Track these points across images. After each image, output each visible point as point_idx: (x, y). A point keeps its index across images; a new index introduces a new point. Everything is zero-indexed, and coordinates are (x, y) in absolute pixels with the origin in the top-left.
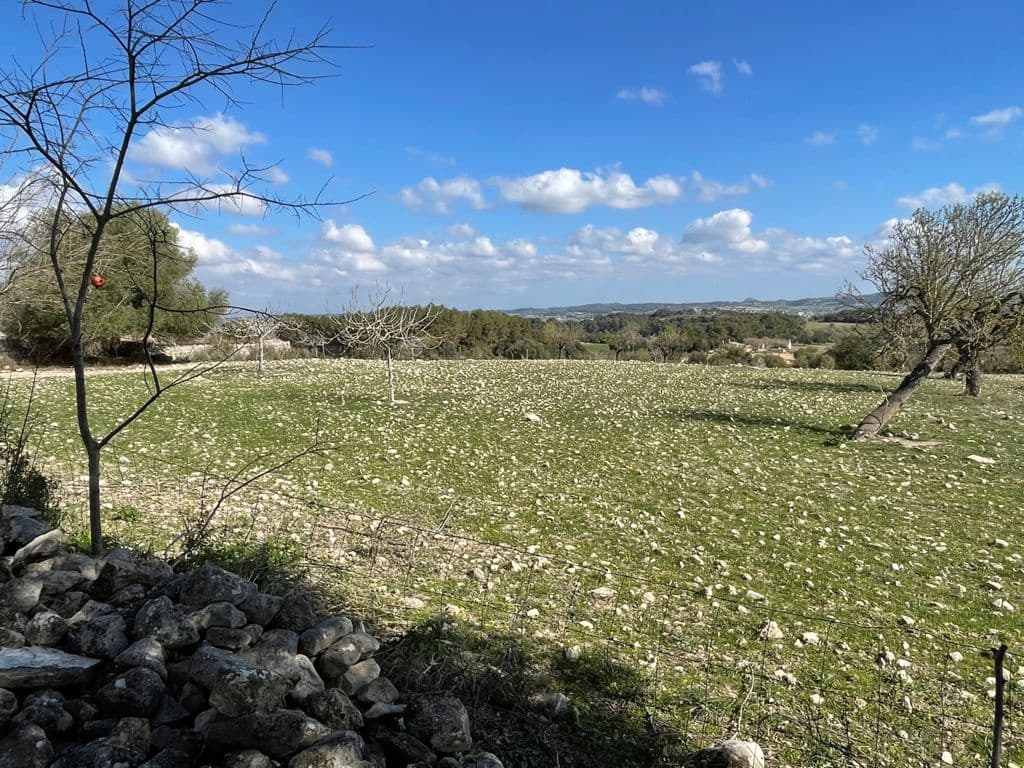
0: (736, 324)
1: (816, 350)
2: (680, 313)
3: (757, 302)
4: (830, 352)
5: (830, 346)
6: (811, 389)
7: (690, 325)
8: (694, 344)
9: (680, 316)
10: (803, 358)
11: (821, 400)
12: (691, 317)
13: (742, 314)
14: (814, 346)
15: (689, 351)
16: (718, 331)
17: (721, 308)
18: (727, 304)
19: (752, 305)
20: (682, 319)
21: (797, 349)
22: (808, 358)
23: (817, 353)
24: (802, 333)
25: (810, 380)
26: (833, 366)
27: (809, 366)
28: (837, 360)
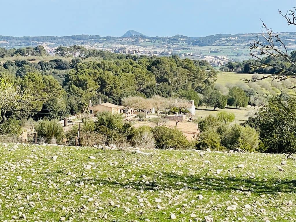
0: (111, 74)
1: (230, 118)
2: (20, 52)
3: (143, 37)
4: (252, 122)
5: (252, 111)
7: (37, 73)
8: (44, 106)
9: (21, 58)
10: (211, 132)
12: (38, 59)
13: (120, 58)
14: (228, 111)
15: (36, 118)
16: (82, 84)
17: (87, 47)
18: (96, 39)
19: (136, 42)
20: (23, 62)
21: (204, 115)
22: (219, 131)
23: (233, 124)
24: (211, 90)
25: (219, 171)
26: (257, 146)
27: (218, 145)
28: (262, 136)
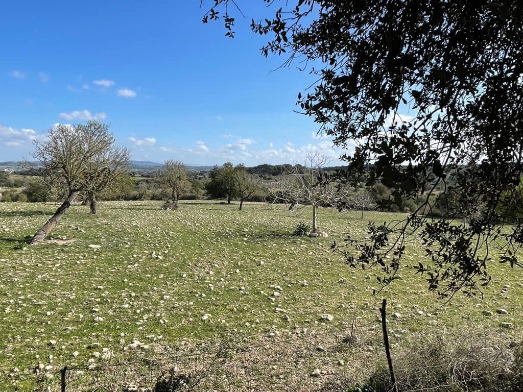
1: (16, 191)
4: (24, 192)
5: (24, 188)
6: (9, 216)
10: (7, 196)
11: (15, 222)
14: (15, 188)
21: (4, 190)
22: (10, 195)
23: (16, 193)
24: (7, 181)
25: (9, 209)
26: (26, 200)
27: (10, 201)
28: (28, 197)
